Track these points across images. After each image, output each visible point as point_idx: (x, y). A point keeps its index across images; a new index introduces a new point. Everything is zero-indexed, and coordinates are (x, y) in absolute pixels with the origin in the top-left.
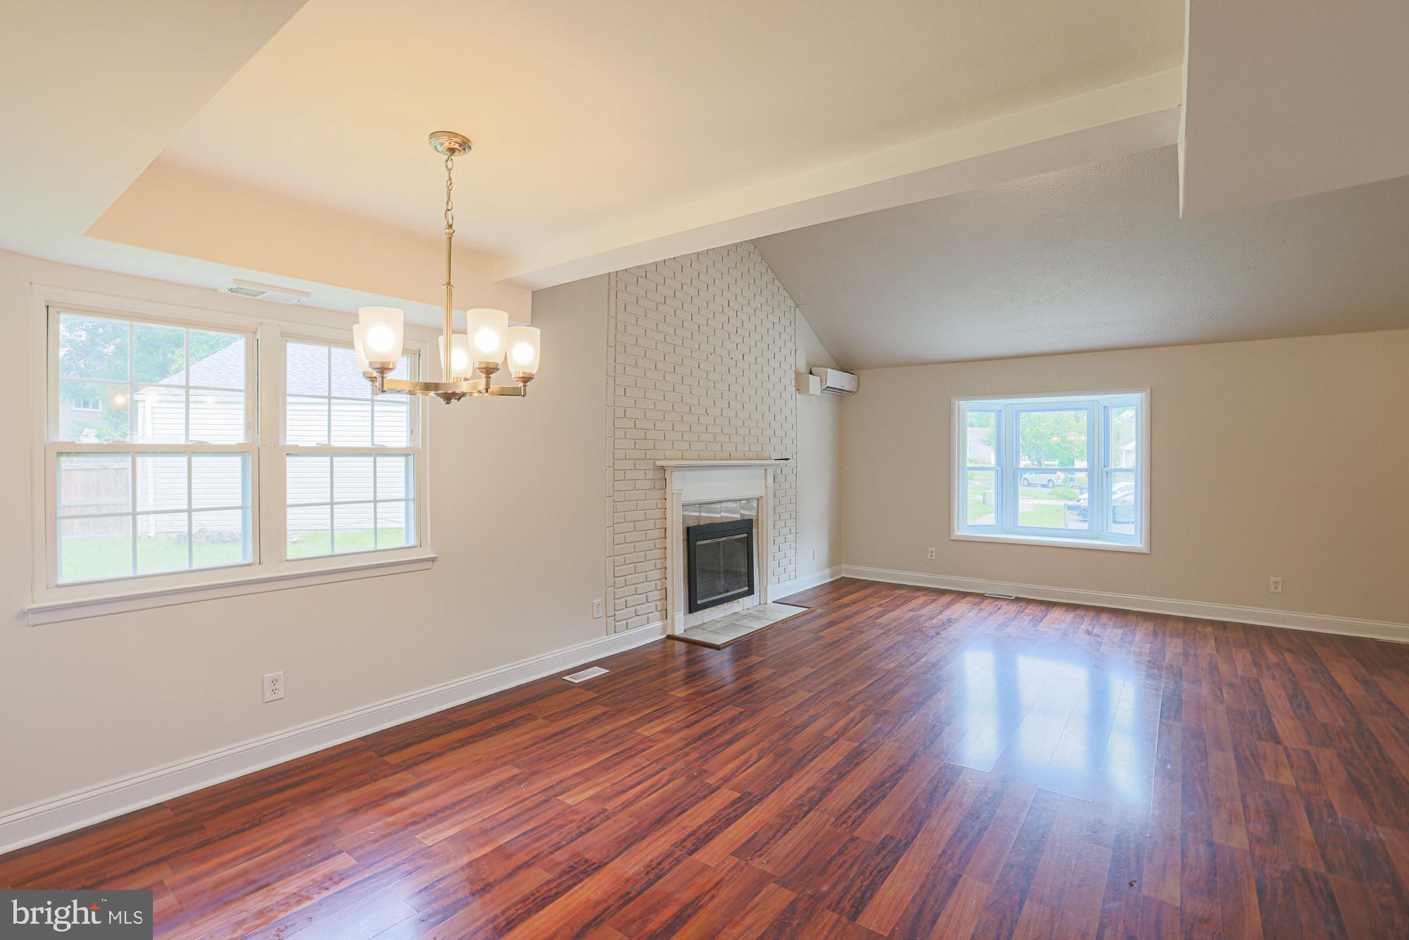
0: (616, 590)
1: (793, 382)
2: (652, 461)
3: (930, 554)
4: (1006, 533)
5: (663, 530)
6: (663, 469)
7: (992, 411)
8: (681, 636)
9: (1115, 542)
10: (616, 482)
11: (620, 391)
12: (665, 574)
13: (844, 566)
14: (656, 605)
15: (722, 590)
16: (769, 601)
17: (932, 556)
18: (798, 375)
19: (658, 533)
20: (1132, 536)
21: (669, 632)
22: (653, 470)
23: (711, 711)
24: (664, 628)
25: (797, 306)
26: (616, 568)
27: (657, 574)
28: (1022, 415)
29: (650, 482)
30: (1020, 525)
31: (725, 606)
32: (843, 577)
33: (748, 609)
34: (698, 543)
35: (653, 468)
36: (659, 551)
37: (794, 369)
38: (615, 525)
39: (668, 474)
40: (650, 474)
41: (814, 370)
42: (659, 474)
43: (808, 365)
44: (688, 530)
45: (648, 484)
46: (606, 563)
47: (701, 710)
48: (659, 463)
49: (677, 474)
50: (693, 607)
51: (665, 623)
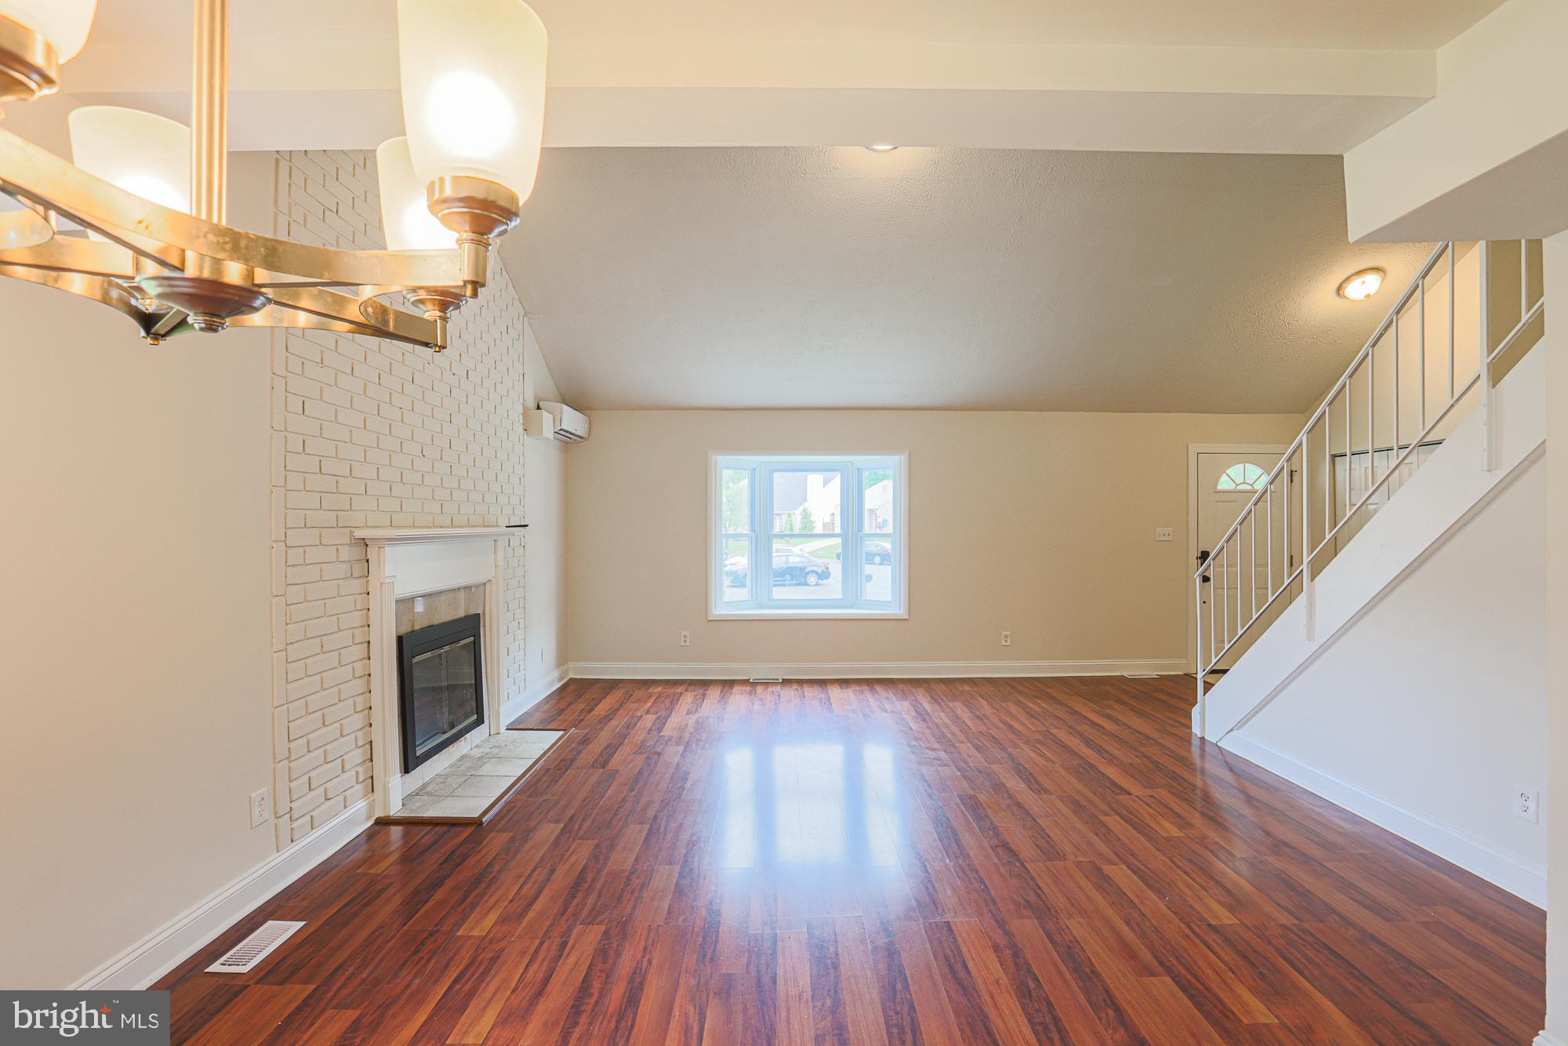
0: (292, 765)
1: (521, 417)
2: (348, 530)
3: (683, 639)
4: (761, 607)
5: (366, 645)
6: (364, 543)
7: (745, 470)
8: (397, 815)
9: (871, 609)
10: (289, 569)
11: (295, 404)
12: (369, 719)
13: (571, 665)
14: (357, 772)
15: (446, 727)
16: (503, 729)
17: (685, 641)
18: (525, 409)
19: (358, 651)
20: (890, 602)
21: (379, 813)
22: (349, 545)
23: (554, 947)
24: (371, 808)
25: (525, 315)
26: (292, 725)
27: (357, 721)
28: (776, 475)
29: (344, 566)
30: (774, 597)
31: (451, 749)
32: (571, 679)
33: (477, 746)
34: (418, 659)
35: (349, 542)
36: (359, 681)
37: (521, 401)
38: (289, 647)
39: (372, 553)
40: (345, 553)
41: (542, 404)
42: (357, 553)
43: (535, 399)
44: (400, 640)
45: (342, 570)
46: (273, 717)
47: (537, 951)
48: (359, 534)
49: (389, 551)
50: (409, 763)
51: (371, 799)
